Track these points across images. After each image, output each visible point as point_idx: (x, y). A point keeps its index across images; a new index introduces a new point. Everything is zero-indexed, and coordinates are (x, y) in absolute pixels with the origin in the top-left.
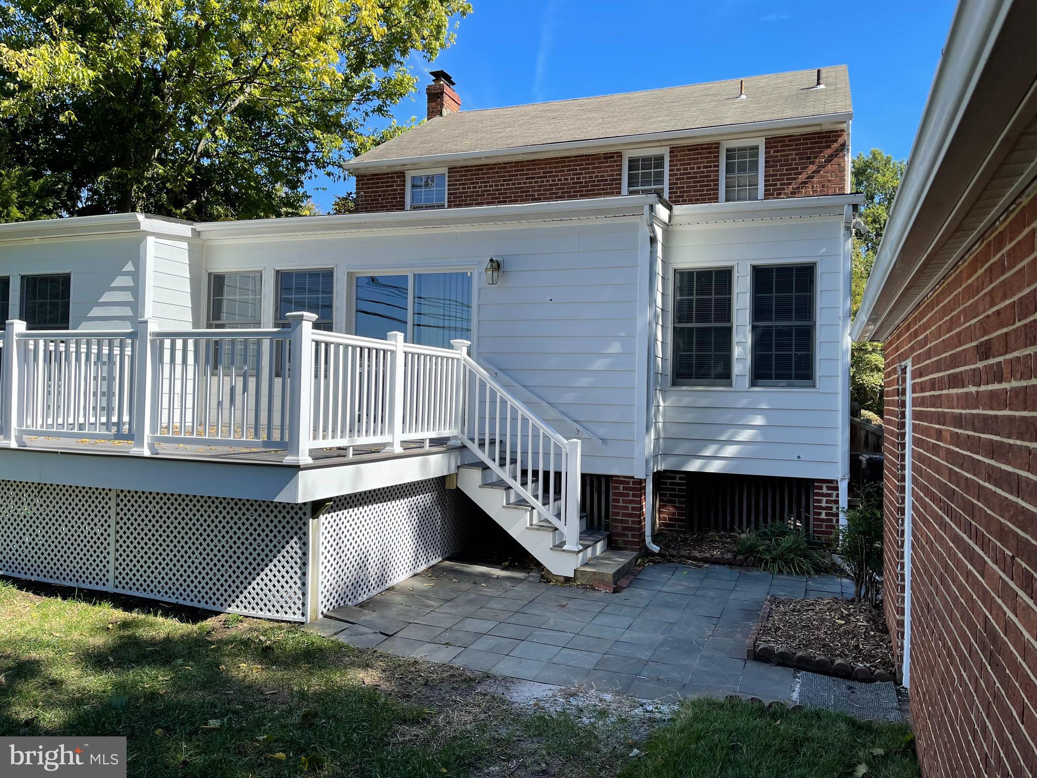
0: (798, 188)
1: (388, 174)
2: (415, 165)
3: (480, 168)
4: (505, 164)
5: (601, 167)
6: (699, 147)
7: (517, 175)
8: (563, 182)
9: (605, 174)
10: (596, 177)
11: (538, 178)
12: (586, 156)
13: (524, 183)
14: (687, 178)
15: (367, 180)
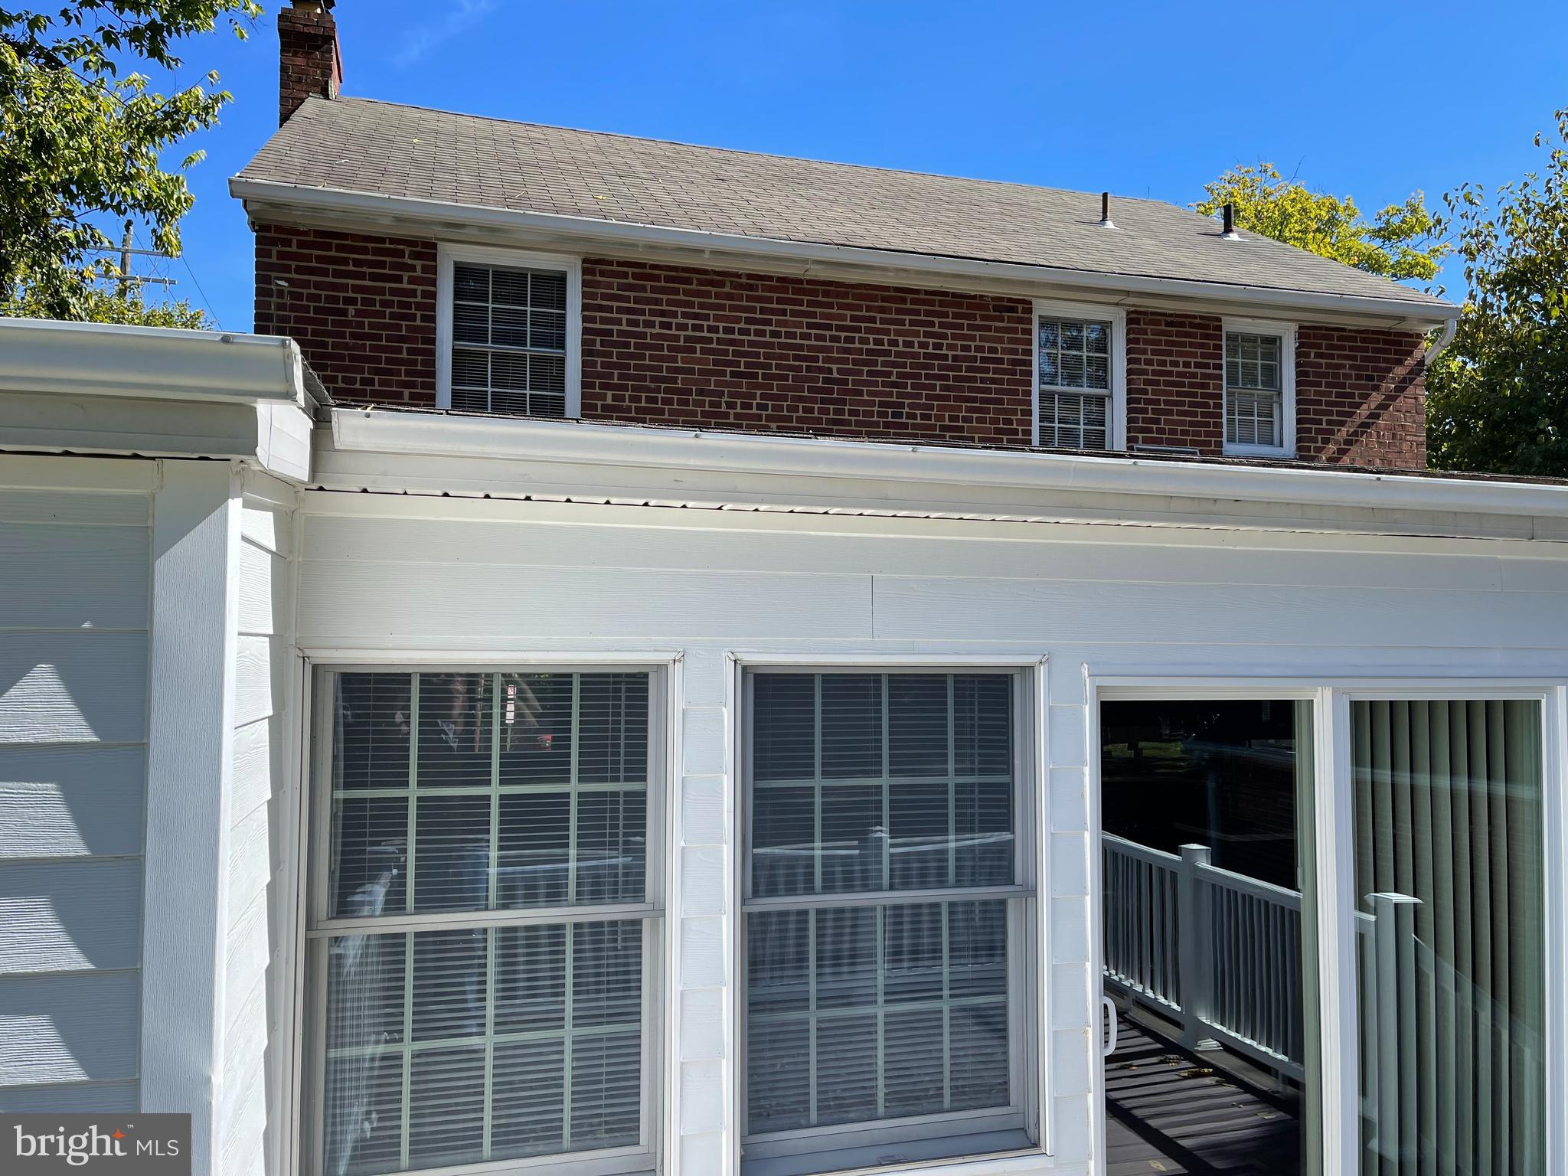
0: (1355, 433)
1: (382, 240)
2: (492, 233)
4: (750, 276)
5: (988, 329)
6: (1187, 321)
7: (784, 312)
8: (901, 348)
9: (999, 346)
10: (978, 349)
11: (840, 328)
12: (954, 295)
13: (804, 336)
14: (1167, 384)
15: (301, 244)
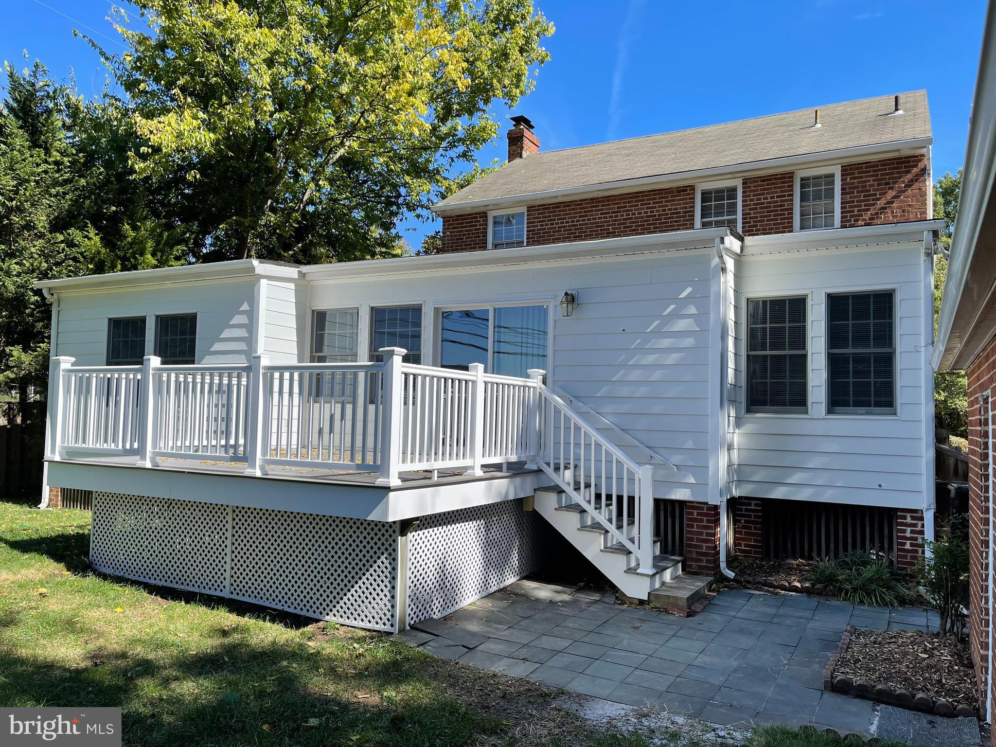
0: (877, 214)
1: (472, 214)
2: (497, 206)
3: (557, 205)
4: (580, 200)
5: (674, 200)
6: (773, 177)
7: (592, 211)
8: (637, 216)
9: (678, 207)
10: (669, 210)
11: (613, 213)
12: (659, 190)
13: (599, 218)
14: (761, 208)
15: (453, 221)
